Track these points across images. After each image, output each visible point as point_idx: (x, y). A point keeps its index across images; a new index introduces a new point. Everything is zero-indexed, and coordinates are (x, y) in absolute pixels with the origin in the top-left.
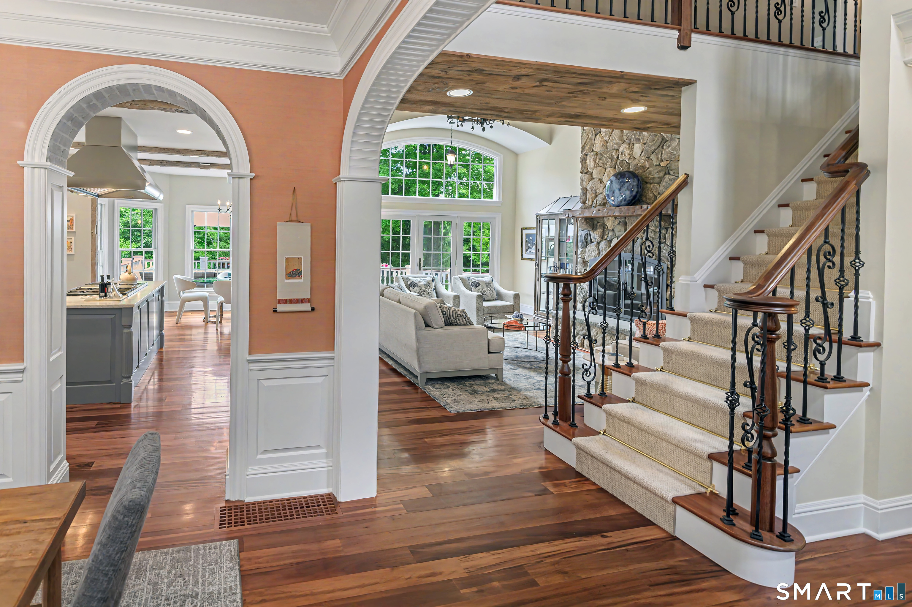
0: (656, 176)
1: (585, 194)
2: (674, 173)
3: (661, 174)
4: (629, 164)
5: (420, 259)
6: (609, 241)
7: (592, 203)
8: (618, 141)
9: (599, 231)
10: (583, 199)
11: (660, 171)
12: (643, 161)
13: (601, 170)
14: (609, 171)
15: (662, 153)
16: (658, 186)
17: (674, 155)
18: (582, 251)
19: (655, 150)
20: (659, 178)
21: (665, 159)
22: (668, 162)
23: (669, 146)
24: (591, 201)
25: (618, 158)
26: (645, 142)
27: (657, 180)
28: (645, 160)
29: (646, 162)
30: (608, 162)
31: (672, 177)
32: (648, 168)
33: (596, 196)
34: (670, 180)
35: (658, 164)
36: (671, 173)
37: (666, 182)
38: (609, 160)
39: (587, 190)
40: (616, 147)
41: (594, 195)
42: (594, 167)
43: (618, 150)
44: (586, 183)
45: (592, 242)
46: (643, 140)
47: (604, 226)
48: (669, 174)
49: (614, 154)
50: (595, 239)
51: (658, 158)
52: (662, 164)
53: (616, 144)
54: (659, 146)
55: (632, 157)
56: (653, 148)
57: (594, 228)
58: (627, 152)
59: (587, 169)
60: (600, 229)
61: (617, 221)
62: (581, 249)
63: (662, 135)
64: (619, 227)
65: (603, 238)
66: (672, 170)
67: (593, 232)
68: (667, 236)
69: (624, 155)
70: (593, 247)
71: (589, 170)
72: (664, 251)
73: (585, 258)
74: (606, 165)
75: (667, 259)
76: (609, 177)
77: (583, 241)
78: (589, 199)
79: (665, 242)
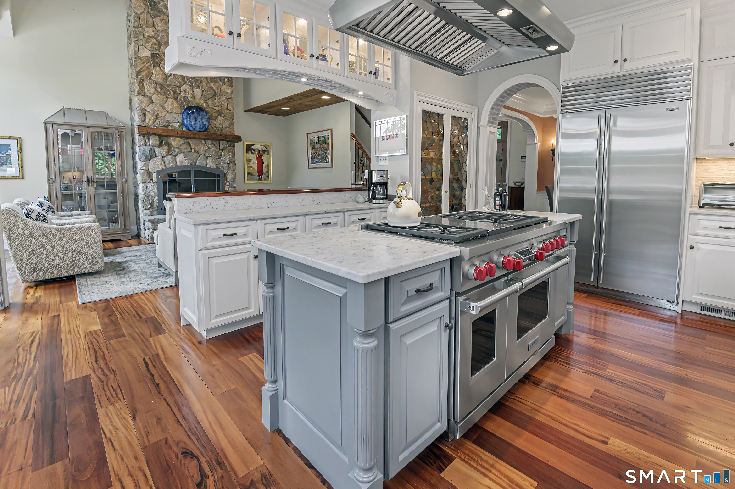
0: (214, 115)
1: (145, 115)
2: (224, 116)
4: (189, 100)
6: (174, 156)
7: (154, 122)
8: (181, 81)
9: (165, 148)
10: (143, 119)
11: (216, 113)
13: (163, 98)
14: (172, 102)
15: (215, 101)
16: (214, 122)
17: (223, 105)
18: (145, 164)
20: (215, 116)
21: (217, 105)
22: (220, 108)
23: (220, 99)
24: (152, 121)
25: (180, 93)
26: (203, 90)
28: (204, 102)
30: (170, 93)
32: (206, 108)
33: (157, 118)
34: (222, 120)
35: (213, 107)
37: (220, 121)
38: (172, 93)
39: (146, 110)
40: (179, 85)
41: (155, 117)
42: (155, 93)
43: (180, 87)
44: (146, 104)
45: (156, 156)
46: (202, 88)
47: (169, 145)
48: (220, 115)
49: (177, 89)
50: (161, 154)
51: (213, 104)
52: (216, 108)
54: (213, 96)
55: (193, 97)
56: (210, 96)
57: (160, 145)
58: (190, 92)
59: (145, 92)
60: (166, 146)
61: (182, 142)
62: (144, 162)
63: (214, 89)
64: (185, 146)
65: (169, 153)
66: (223, 114)
67: (159, 148)
68: (222, 154)
69: (187, 93)
70: (159, 161)
71: (147, 94)
72: (221, 163)
73: (150, 170)
74: (169, 95)
75: (224, 168)
76: (173, 106)
77: (147, 155)
78: (150, 120)
79: (220, 158)
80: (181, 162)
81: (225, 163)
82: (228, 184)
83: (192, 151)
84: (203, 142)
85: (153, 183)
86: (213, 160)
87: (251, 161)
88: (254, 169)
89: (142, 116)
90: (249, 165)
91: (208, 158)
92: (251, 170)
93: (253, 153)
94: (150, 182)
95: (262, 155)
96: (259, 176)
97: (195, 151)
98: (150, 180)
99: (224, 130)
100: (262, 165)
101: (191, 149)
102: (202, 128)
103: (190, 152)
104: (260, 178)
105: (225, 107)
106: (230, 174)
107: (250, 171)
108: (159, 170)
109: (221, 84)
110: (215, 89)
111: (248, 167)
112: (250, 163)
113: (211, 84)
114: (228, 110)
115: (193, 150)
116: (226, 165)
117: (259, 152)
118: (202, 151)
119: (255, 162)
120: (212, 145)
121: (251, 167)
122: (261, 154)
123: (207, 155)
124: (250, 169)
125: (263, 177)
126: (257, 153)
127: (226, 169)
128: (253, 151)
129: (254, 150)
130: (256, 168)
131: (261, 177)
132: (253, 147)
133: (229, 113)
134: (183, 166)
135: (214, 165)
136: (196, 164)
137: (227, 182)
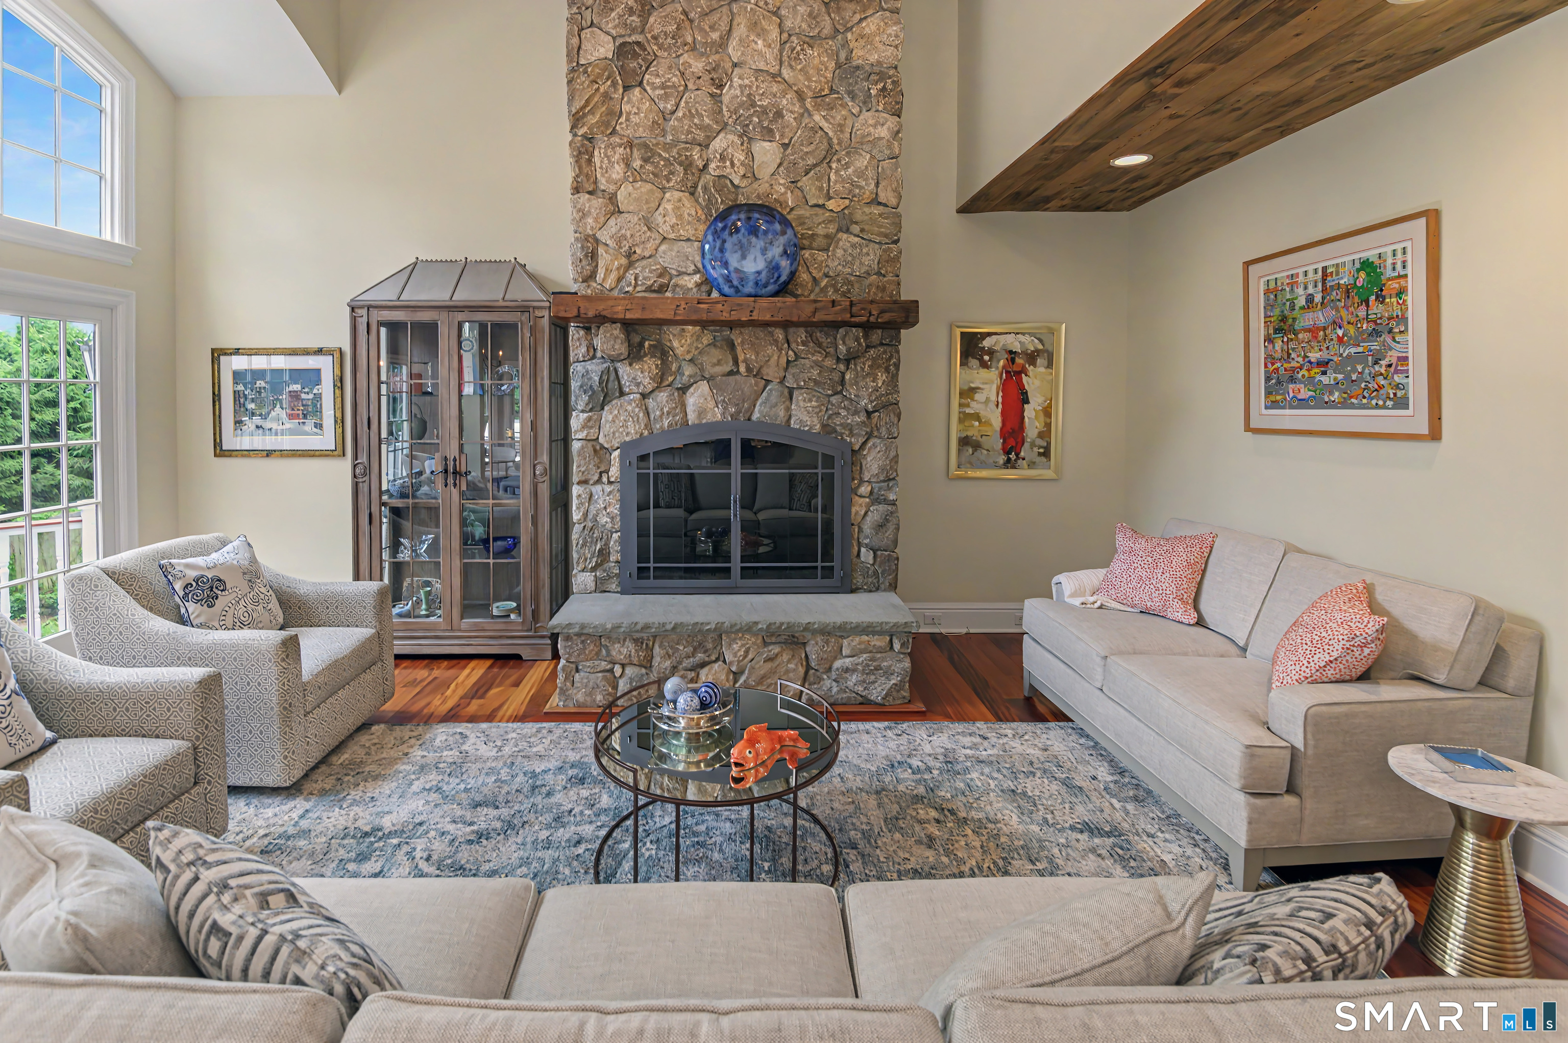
0: (821, 230)
1: (593, 256)
2: (862, 230)
3: (832, 229)
4: (736, 187)
6: (678, 389)
7: (619, 280)
8: (707, 121)
9: (651, 364)
10: (587, 273)
11: (830, 221)
12: (783, 190)
13: (651, 191)
14: (680, 200)
15: (829, 179)
16: (821, 256)
17: (861, 188)
18: (589, 419)
19: (815, 166)
20: (827, 236)
21: (836, 192)
22: (847, 202)
23: (847, 166)
24: (613, 276)
25: (705, 166)
26: (787, 141)
27: (820, 242)
28: (787, 188)
29: (789, 194)
30: (672, 173)
31: (857, 239)
32: (792, 209)
33: (631, 265)
34: (853, 246)
35: (821, 202)
36: (856, 229)
37: (845, 251)
38: (680, 169)
39: (597, 241)
40: (701, 136)
41: (624, 261)
42: (626, 179)
43: (704, 146)
44: (596, 220)
45: (622, 394)
46: (782, 136)
47: (662, 352)
48: (848, 231)
49: (696, 153)
50: (636, 385)
51: (821, 189)
52: (831, 205)
53: (701, 127)
54: (822, 162)
55: (750, 172)
56: (811, 161)
57: (635, 354)
58: (739, 156)
59: (596, 182)
60: (653, 356)
61: (706, 339)
62: (586, 415)
63: (826, 133)
64: (716, 354)
65: (661, 383)
66: (856, 223)
67: (631, 365)
68: (847, 377)
69: (728, 163)
70: (629, 408)
71: (603, 184)
72: (843, 413)
73: (601, 440)
74: (668, 181)
75: (851, 431)
76: (680, 217)
77: (594, 392)
78: (608, 271)
79: (841, 392)
80: (701, 413)
81: (856, 413)
82: (864, 490)
83: (738, 372)
84: (779, 334)
85: (610, 483)
86: (810, 401)
87: (977, 396)
88: (988, 423)
89: (584, 263)
90: (968, 411)
91: (796, 393)
92: (974, 429)
93: (984, 365)
94: (599, 481)
95: (1024, 371)
96: (1007, 452)
97: (749, 370)
98: (601, 473)
99: (856, 286)
100: (1023, 411)
101: (736, 362)
102: (765, 286)
103: (731, 373)
104: (1009, 460)
105: (867, 196)
106: (875, 453)
107: (970, 433)
108: (628, 439)
109: (854, 109)
110: (831, 134)
111: (965, 418)
112: (973, 404)
113: (817, 118)
114: (880, 204)
115: (742, 369)
116: (862, 417)
117: (1013, 361)
118: (771, 372)
119: (993, 398)
120: (811, 344)
121: (977, 417)
122: (1016, 368)
123: (790, 383)
124: (973, 426)
125: (1022, 454)
126: (1001, 363)
127: (859, 435)
128: (986, 358)
129: (991, 352)
130: (996, 421)
131: (1013, 456)
132: (987, 343)
133: (880, 215)
134: (707, 424)
135: (816, 420)
136: (749, 419)
137: (861, 481)
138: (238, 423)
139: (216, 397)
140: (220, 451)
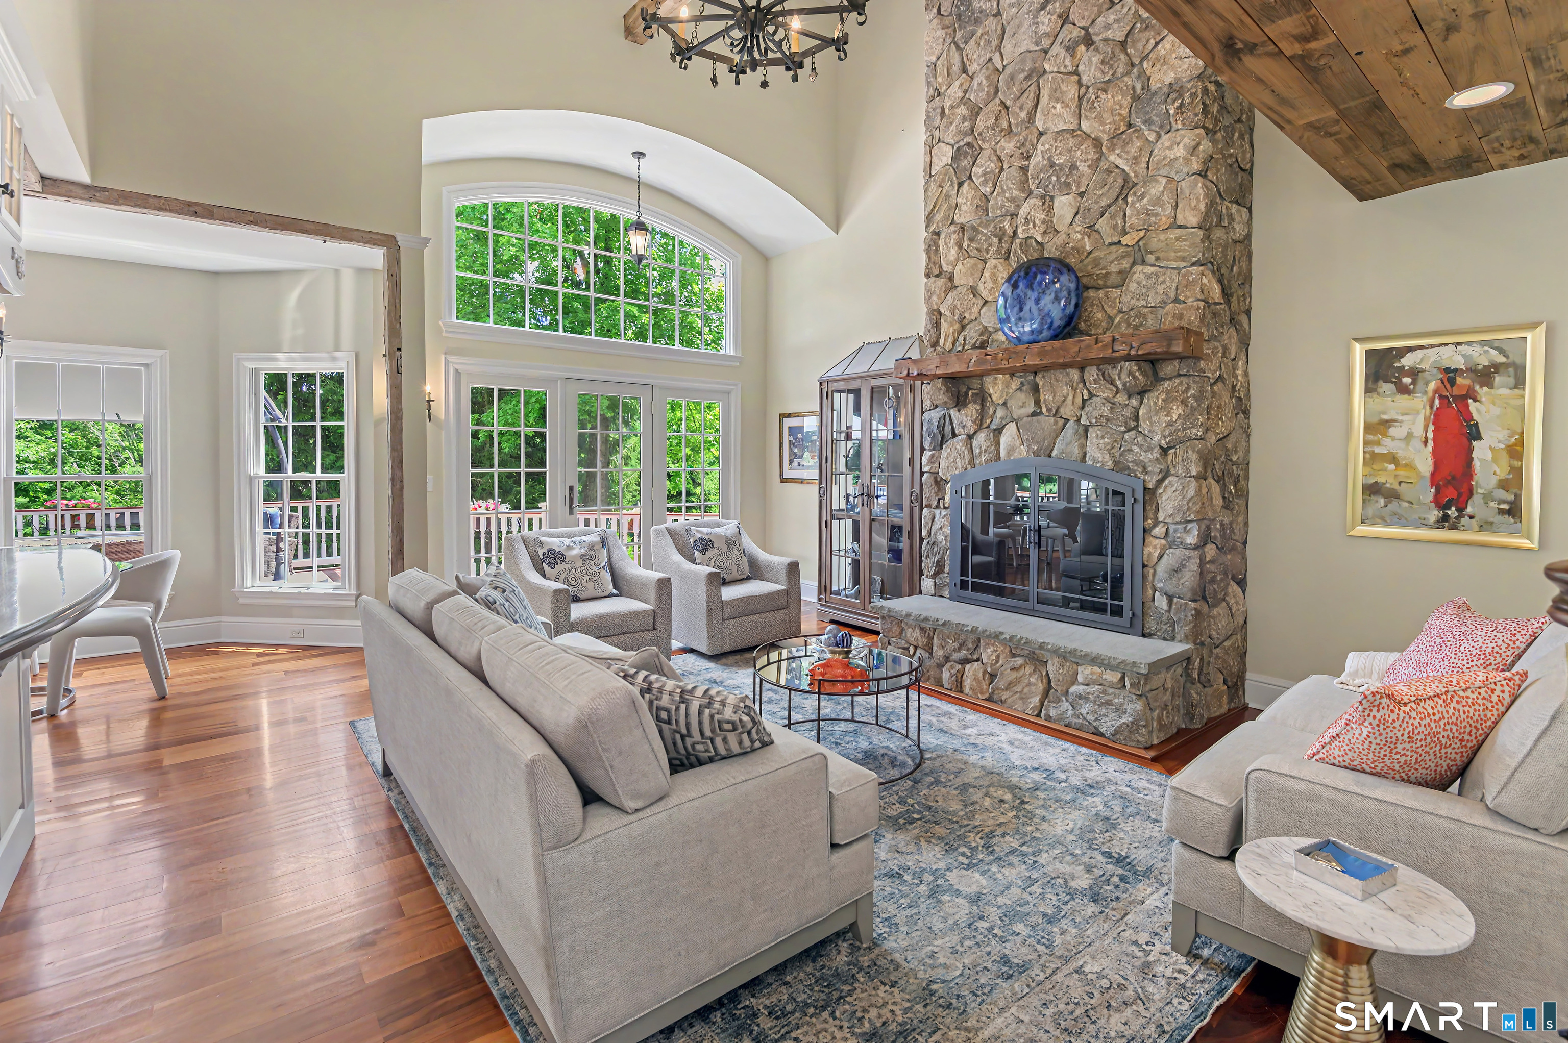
0: (1115, 267)
1: (937, 325)
2: (1158, 259)
3: (1125, 264)
4: (1040, 244)
5: (571, 488)
6: (995, 430)
7: (954, 343)
8: (1015, 193)
9: (972, 409)
10: (933, 339)
11: (1123, 257)
12: (1079, 237)
13: (975, 265)
14: (995, 267)
15: (1125, 214)
16: (1115, 293)
17: (1157, 215)
18: (933, 456)
19: (1109, 206)
20: (1119, 273)
21: (1131, 227)
22: (1142, 233)
23: (1143, 196)
24: (950, 340)
25: (1015, 232)
26: (1083, 189)
27: (1114, 279)
28: (1084, 233)
29: (1086, 239)
30: (990, 245)
31: (1152, 269)
32: (1090, 253)
33: (963, 327)
34: (1148, 277)
35: (1115, 239)
36: (1150, 258)
37: (1138, 283)
38: (995, 240)
39: (940, 314)
40: (1011, 207)
41: (957, 326)
42: (957, 260)
43: (1014, 215)
44: (939, 298)
45: (954, 435)
46: (1078, 187)
47: (982, 398)
48: (1143, 262)
49: (1006, 225)
50: (964, 427)
51: (1115, 227)
52: (1126, 240)
53: (1012, 200)
54: (1118, 197)
55: (1050, 229)
56: (1104, 202)
57: (960, 402)
58: (1040, 216)
59: (941, 266)
60: (975, 402)
61: (1015, 384)
62: (930, 453)
63: (1124, 170)
64: (1022, 396)
65: (981, 425)
66: (1151, 253)
67: (959, 411)
68: (1141, 412)
69: (1031, 225)
70: (959, 447)
71: (945, 268)
72: (1136, 449)
73: (940, 473)
74: (987, 253)
75: (1145, 468)
76: (995, 281)
77: (934, 434)
78: (947, 336)
79: (1136, 427)
80: (1011, 450)
81: (1150, 449)
82: (1159, 531)
83: (1041, 413)
84: (1075, 374)
85: (945, 508)
86: (1103, 437)
87: (1392, 431)
88: (1409, 466)
89: (931, 332)
90: (1377, 450)
91: (1091, 430)
92: (1387, 476)
93: (1403, 390)
94: (938, 507)
95: (1471, 395)
96: (1441, 504)
97: (1049, 410)
98: (939, 500)
99: (1150, 316)
100: (1470, 450)
101: (1037, 403)
102: (1040, 332)
103: (1034, 414)
104: (1446, 517)
105: (1165, 221)
106: (1170, 492)
107: (1381, 479)
108: (958, 472)
109: (1152, 137)
110: (1127, 169)
111: (1372, 460)
112: (1387, 441)
113: (1112, 158)
114: (1180, 227)
115: (1044, 410)
116: (1156, 453)
117: (1452, 382)
118: (1067, 411)
119: (1419, 431)
120: (1103, 382)
121: (1393, 458)
122: (1456, 391)
123: (1084, 421)
124: (1386, 470)
125: (1470, 510)
126: (1432, 386)
127: (1153, 473)
128: (1407, 380)
129: (1415, 372)
131: (1453, 513)
132: (1407, 361)
133: (1177, 239)
134: (1015, 460)
135: (1107, 457)
136: (1050, 456)
137: (1156, 523)
138: (791, 462)
139: (781, 444)
140: (783, 480)
